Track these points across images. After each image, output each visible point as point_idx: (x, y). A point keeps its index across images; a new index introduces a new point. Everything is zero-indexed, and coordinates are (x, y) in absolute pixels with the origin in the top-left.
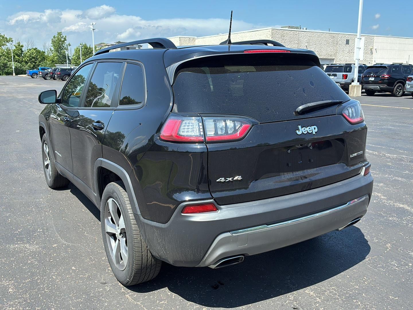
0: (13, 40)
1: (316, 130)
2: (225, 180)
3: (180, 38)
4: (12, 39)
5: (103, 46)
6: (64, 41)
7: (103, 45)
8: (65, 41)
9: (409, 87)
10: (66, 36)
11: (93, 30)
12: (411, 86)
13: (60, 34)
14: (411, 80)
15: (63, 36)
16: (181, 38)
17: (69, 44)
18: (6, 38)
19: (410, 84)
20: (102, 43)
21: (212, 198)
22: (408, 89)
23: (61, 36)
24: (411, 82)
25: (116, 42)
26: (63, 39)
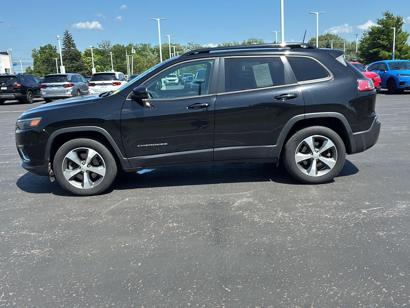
9: (45, 93)
12: (46, 92)
14: (45, 87)
19: (45, 91)
22: (44, 95)
24: (46, 88)
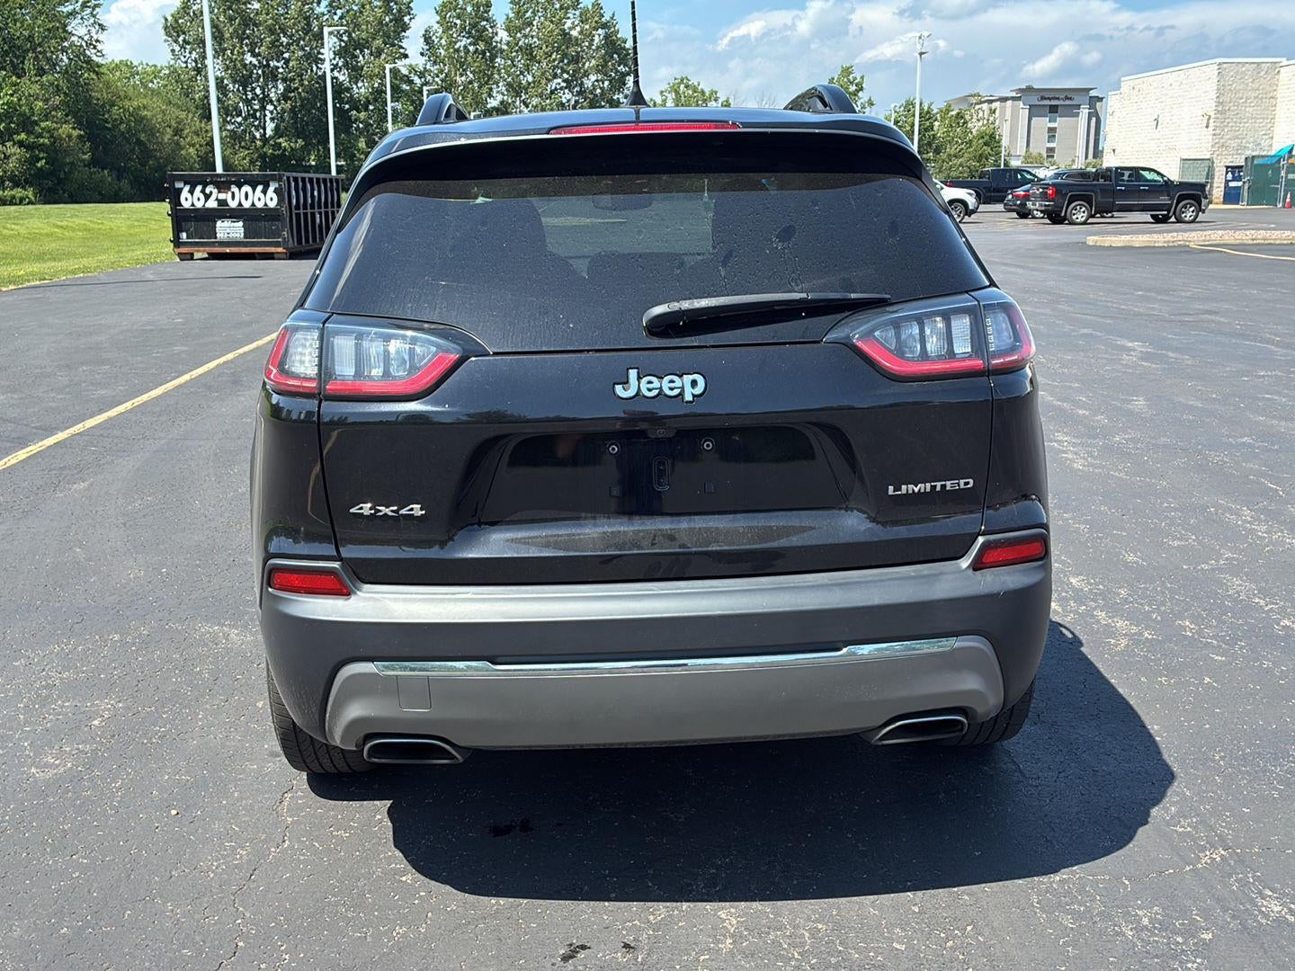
0: (718, 95)
1: (699, 390)
2: (373, 512)
3: (1219, 64)
4: (716, 93)
5: (972, 104)
6: (855, 94)
7: (974, 100)
8: (860, 94)
10: (862, 78)
11: (921, 54)
13: (847, 71)
15: (855, 79)
16: (1225, 66)
17: (870, 100)
18: (703, 92)
20: (971, 96)
21: (339, 558)
23: (851, 78)
25: (1018, 88)
26: (852, 88)
